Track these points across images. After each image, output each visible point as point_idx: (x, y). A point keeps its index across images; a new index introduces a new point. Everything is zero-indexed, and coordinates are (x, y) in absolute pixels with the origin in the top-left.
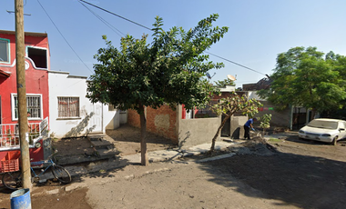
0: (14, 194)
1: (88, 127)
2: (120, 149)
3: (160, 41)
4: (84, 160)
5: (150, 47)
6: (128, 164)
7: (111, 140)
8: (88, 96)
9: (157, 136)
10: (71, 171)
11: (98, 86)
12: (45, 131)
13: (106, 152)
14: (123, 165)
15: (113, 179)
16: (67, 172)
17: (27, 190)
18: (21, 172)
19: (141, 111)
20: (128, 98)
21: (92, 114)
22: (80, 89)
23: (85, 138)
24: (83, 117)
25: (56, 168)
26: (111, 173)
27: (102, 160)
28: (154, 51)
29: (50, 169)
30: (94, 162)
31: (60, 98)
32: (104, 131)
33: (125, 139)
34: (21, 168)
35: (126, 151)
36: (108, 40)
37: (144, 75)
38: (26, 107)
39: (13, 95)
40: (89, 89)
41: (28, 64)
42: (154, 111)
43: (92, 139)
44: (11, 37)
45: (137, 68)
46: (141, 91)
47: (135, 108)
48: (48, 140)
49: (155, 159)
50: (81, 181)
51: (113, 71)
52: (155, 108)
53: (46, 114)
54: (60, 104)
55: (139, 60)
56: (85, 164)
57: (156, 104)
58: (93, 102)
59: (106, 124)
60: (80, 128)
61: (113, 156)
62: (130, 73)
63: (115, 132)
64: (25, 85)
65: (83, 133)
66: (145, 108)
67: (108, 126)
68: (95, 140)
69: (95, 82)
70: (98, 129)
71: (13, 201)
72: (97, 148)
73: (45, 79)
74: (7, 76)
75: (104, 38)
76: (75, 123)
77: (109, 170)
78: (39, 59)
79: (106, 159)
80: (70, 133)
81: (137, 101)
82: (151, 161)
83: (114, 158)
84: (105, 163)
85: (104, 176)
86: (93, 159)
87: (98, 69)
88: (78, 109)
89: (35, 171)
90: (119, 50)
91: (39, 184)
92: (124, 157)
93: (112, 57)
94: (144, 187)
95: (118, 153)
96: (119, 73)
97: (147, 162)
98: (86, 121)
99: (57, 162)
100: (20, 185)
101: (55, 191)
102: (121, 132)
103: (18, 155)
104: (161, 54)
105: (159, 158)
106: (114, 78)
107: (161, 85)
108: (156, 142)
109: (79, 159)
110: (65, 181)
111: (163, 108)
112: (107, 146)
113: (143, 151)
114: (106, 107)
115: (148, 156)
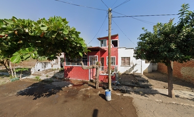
0: (106, 90)
1: (134, 70)
2: (151, 84)
3: (185, 19)
4: (132, 85)
5: (176, 25)
6: (158, 93)
7: (147, 78)
8: (134, 57)
9: (184, 81)
10: (126, 88)
11: (139, 52)
12: (116, 70)
13: (143, 84)
14: (154, 93)
15: (147, 98)
16: (124, 88)
17: (110, 90)
18: (108, 83)
19: (168, 64)
20: (158, 56)
21: (136, 64)
22: (131, 53)
23: (132, 75)
24: (132, 66)
25: (120, 85)
26: (146, 95)
27: (141, 87)
28: (181, 26)
29: (118, 85)
30: (137, 87)
31: (122, 58)
32: (142, 73)
33: (156, 79)
34: (108, 82)
35: (156, 86)
36: (145, 29)
37: (171, 42)
38: (111, 61)
39: (107, 57)
40: (135, 53)
41: (112, 46)
42: (180, 64)
43: (136, 76)
44: (107, 38)
45: (165, 39)
46: (168, 52)
47: (164, 62)
48: (117, 73)
49: (181, 95)
50: (130, 94)
51: (148, 44)
52: (182, 62)
53: (117, 64)
54: (122, 60)
55: (166, 35)
56: (133, 87)
57: (182, 60)
58: (136, 59)
59: (143, 70)
60: (130, 70)
61: (148, 87)
62: (160, 43)
63: (149, 74)
64: (111, 54)
65: (132, 72)
66: (172, 63)
67: (145, 71)
68: (138, 76)
69: (138, 50)
70: (139, 72)
71: (106, 92)
72: (139, 80)
73: (117, 51)
74: (106, 51)
75: (143, 29)
76: (128, 68)
77: (145, 93)
78: (115, 44)
79: (143, 87)
80: (126, 72)
81: (165, 58)
82: (177, 96)
83: (148, 88)
84: (142, 89)
85: (142, 95)
86: (136, 85)
87: (140, 44)
88: (129, 62)
89: (113, 84)
90: (152, 32)
91: (114, 90)
92: (155, 89)
93: (148, 36)
94: (171, 111)
95: (151, 85)
96: (152, 44)
97: (173, 96)
98: (133, 68)
99: (120, 83)
100: (108, 88)
101: (119, 94)
102: (153, 74)
103: (108, 77)
104: (188, 27)
105: (186, 97)
106: (148, 47)
107: (188, 47)
108: (183, 85)
109: (129, 84)
110: (123, 92)
111: (190, 63)
112: (144, 81)
113: (170, 89)
114: (144, 61)
115: (174, 92)
